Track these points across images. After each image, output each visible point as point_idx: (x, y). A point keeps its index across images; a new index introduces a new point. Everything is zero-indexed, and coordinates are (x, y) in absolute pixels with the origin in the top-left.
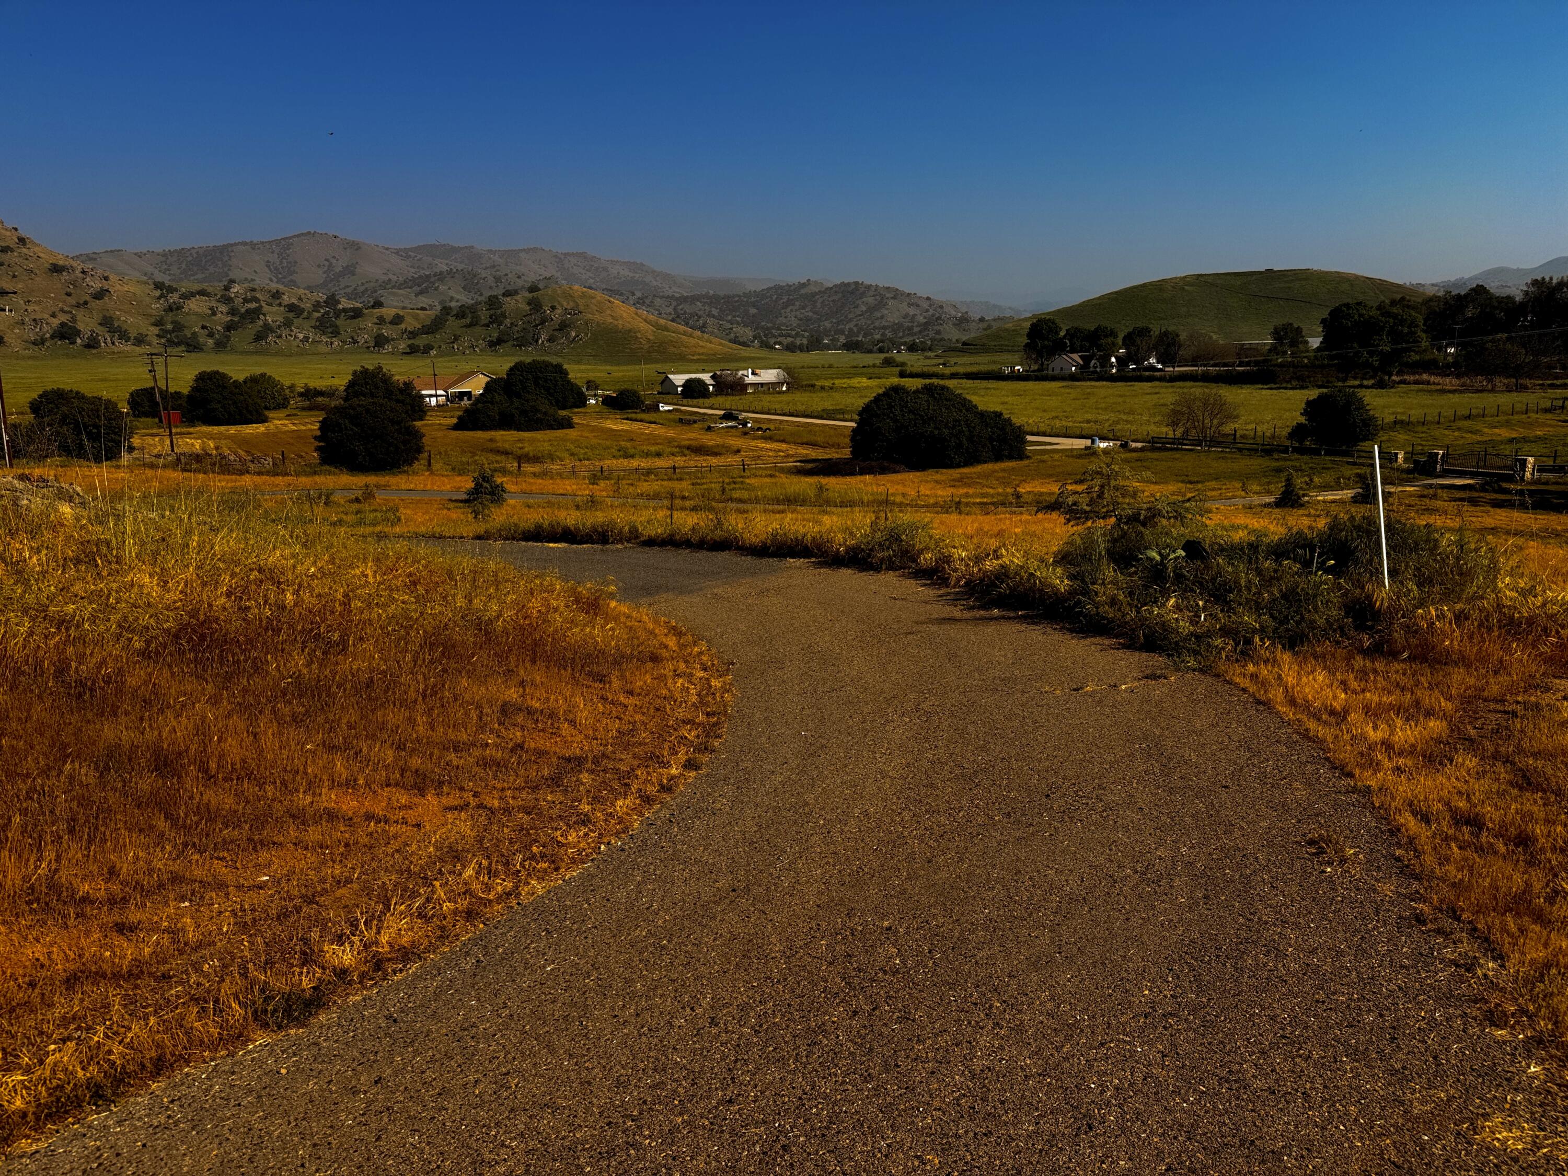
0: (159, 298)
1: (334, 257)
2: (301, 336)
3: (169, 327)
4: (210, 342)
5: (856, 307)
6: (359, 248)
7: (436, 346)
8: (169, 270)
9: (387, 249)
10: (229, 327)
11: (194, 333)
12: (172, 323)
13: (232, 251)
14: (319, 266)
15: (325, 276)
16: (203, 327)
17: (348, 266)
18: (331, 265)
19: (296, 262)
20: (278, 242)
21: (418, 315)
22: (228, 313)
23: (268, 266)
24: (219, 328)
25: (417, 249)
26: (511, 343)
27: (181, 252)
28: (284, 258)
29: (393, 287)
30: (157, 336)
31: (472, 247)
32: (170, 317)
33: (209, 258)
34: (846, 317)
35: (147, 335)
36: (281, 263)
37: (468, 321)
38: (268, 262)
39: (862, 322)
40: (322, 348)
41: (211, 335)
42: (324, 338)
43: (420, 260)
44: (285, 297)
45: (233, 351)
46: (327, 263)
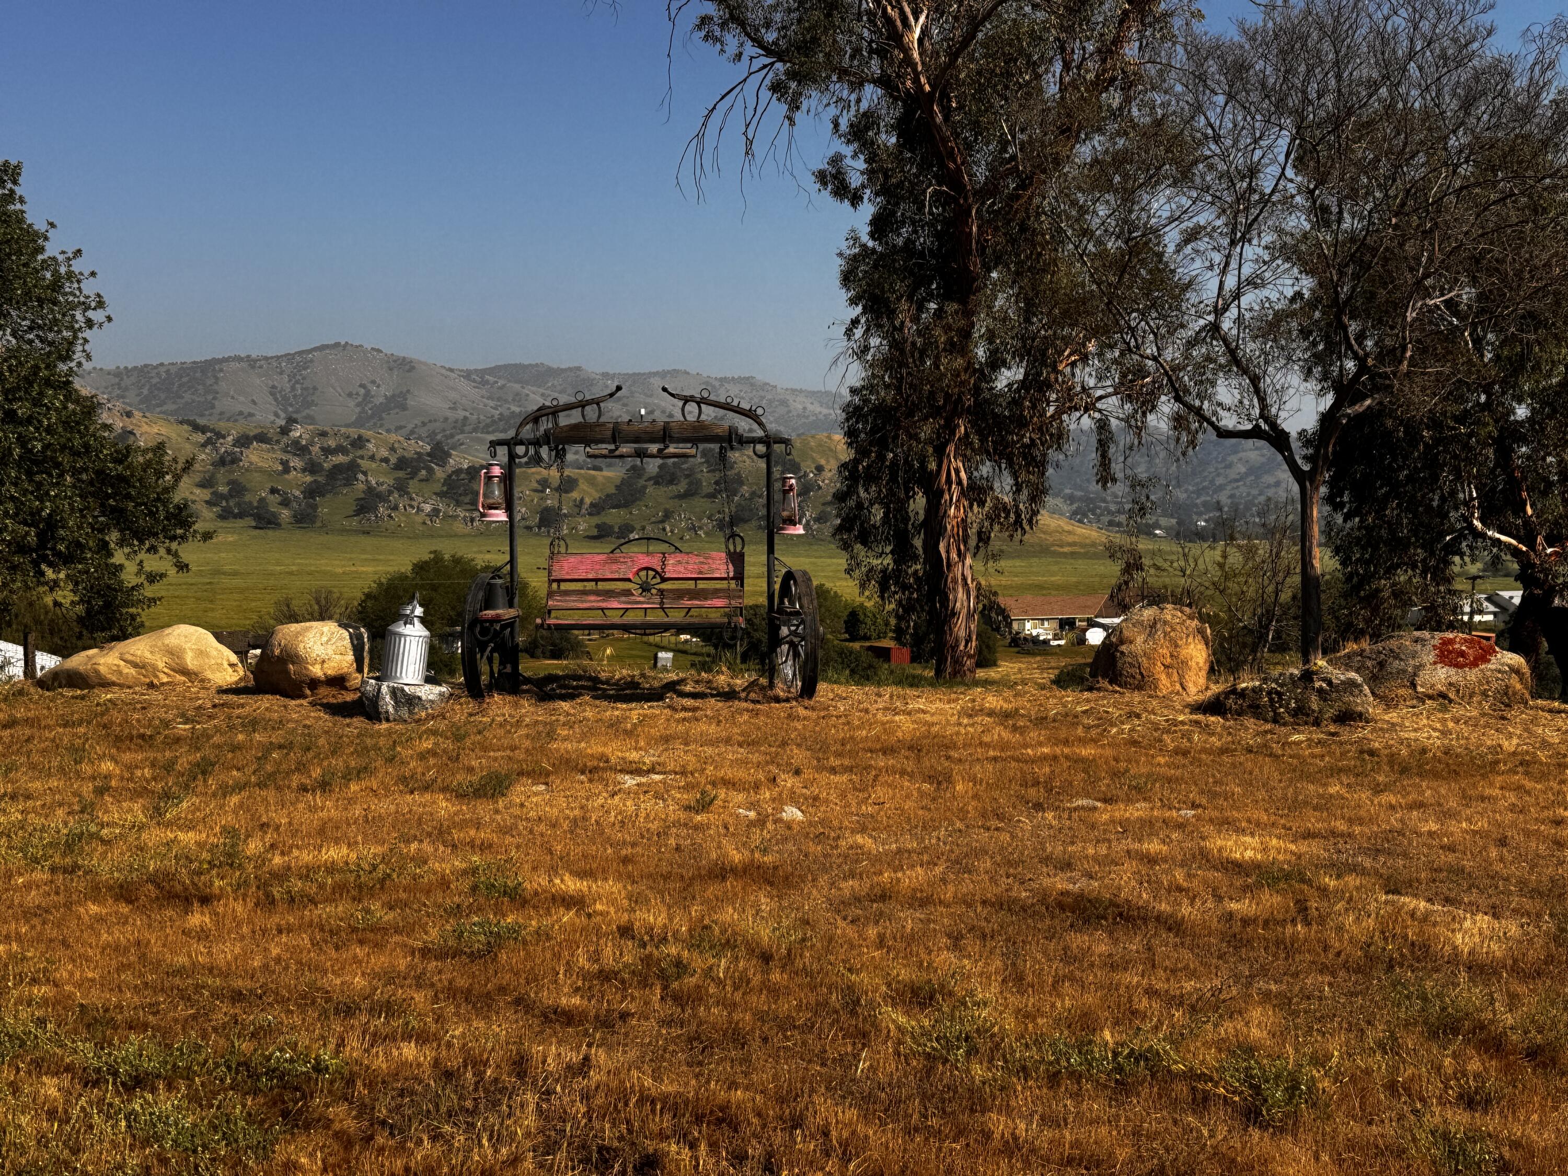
0: (204, 445)
1: (373, 382)
2: (428, 508)
3: (223, 489)
4: (285, 514)
5: (1229, 466)
6: (412, 369)
7: (638, 527)
8: (123, 397)
9: (451, 370)
10: (312, 492)
11: (262, 500)
12: (228, 484)
13: (221, 370)
14: (350, 395)
15: (358, 410)
16: (273, 491)
17: (393, 396)
18: (368, 392)
19: (315, 389)
20: (289, 357)
21: (594, 477)
22: (304, 470)
23: (272, 394)
24: (297, 493)
25: (491, 371)
26: (754, 523)
27: (143, 371)
28: (297, 382)
29: (475, 430)
30: (207, 502)
31: (579, 369)
32: (222, 475)
33: (185, 380)
34: (1212, 482)
35: (194, 502)
36: (293, 388)
37: (682, 487)
38: (274, 387)
39: (1243, 491)
40: (459, 527)
41: (285, 503)
42: (461, 513)
43: (501, 388)
44: (370, 446)
45: (325, 528)
46: (362, 391)
